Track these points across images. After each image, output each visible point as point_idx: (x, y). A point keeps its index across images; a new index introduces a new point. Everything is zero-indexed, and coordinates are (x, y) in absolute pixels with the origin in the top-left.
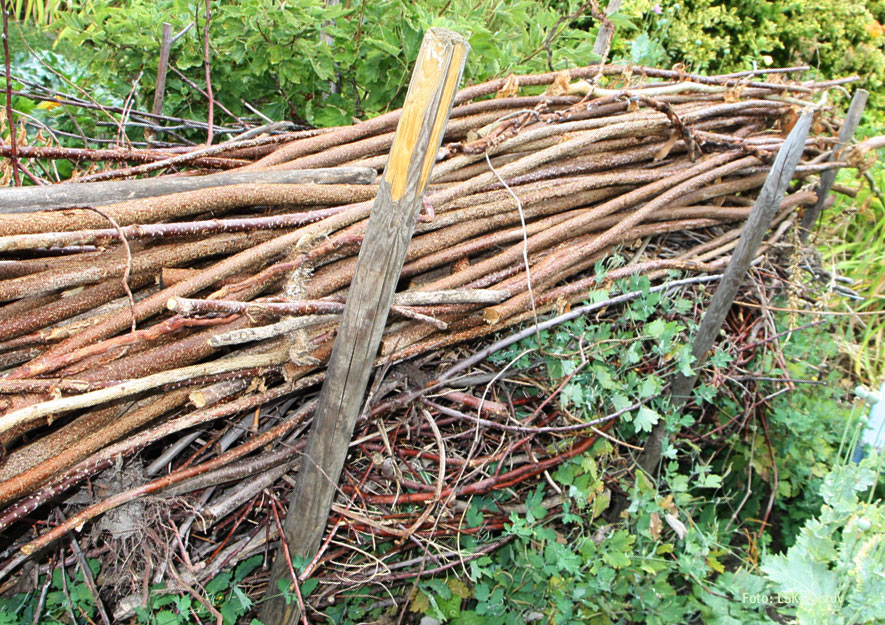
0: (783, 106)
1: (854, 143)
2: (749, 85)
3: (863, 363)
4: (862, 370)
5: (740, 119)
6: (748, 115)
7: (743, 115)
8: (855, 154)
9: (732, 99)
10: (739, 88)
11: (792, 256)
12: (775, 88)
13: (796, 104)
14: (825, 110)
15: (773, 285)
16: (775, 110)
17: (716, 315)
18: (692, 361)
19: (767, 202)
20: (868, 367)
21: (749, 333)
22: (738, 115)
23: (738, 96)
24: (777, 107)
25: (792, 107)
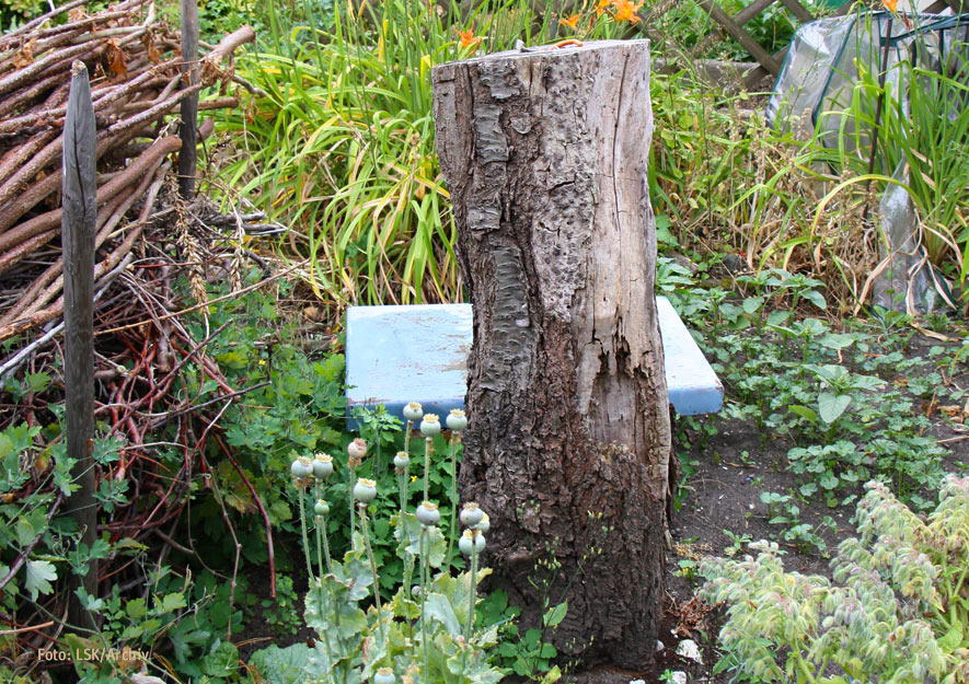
0: (99, 45)
1: (202, 56)
2: (43, 36)
3: (320, 282)
4: (322, 291)
5: (46, 82)
6: (55, 72)
7: (49, 75)
8: (207, 68)
9: (24, 62)
10: (27, 45)
11: (178, 224)
12: (80, 27)
13: (115, 34)
14: (154, 30)
15: (166, 274)
16: (90, 54)
17: (78, 387)
18: (70, 467)
19: (75, 214)
20: (327, 286)
21: (157, 349)
22: (42, 78)
23: (31, 56)
24: (91, 49)
25: (110, 42)
